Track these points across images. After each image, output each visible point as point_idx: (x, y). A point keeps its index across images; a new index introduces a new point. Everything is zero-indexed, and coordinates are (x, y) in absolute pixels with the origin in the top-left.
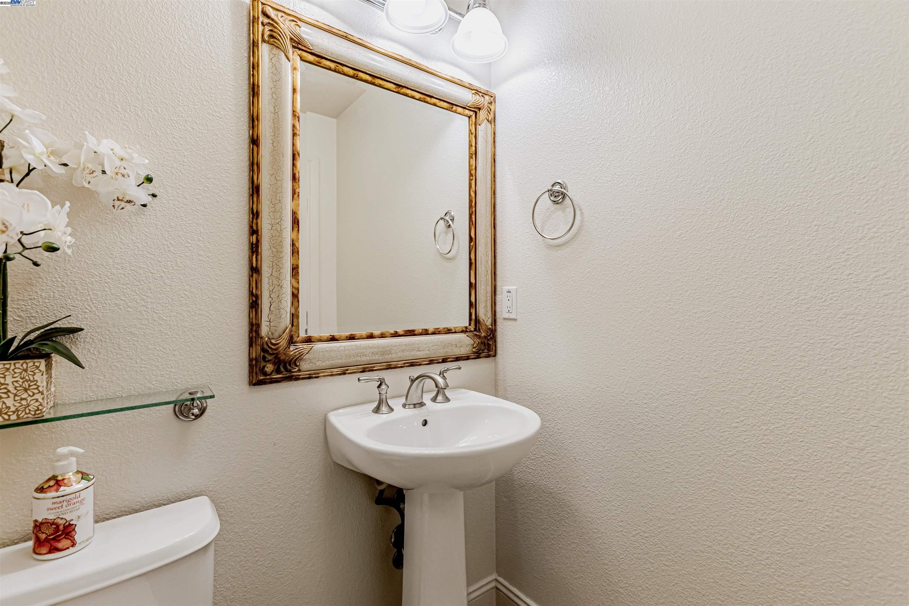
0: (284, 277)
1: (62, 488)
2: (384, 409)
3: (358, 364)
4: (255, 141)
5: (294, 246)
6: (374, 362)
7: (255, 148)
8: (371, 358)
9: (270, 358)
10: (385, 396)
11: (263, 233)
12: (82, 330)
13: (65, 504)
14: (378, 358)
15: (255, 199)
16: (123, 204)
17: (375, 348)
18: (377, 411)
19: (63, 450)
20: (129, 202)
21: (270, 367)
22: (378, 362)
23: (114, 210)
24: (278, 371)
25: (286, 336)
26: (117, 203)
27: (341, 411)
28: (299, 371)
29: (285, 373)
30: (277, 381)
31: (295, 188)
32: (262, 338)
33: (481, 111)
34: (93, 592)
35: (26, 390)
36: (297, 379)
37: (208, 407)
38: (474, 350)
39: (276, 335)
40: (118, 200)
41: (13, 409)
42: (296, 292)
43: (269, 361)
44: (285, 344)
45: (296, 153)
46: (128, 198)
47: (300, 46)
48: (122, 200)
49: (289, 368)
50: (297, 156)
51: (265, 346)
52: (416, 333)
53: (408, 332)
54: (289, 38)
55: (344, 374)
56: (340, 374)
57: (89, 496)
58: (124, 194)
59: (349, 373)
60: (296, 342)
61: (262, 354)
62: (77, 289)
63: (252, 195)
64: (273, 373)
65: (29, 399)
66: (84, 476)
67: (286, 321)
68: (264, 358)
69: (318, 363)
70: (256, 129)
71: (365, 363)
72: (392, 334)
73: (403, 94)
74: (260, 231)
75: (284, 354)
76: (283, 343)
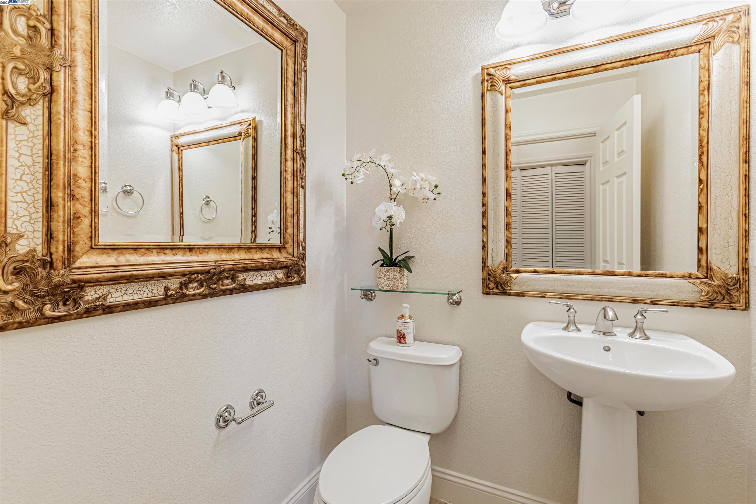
0: (500, 231)
1: (403, 319)
2: (572, 328)
3: (556, 292)
4: (484, 152)
5: (508, 211)
6: (571, 293)
7: (484, 155)
8: (567, 289)
9: (492, 279)
10: (573, 319)
11: (488, 206)
12: (414, 257)
13: (403, 326)
14: (574, 289)
15: (484, 186)
16: (427, 200)
17: (570, 281)
18: (566, 329)
19: (404, 305)
20: (428, 199)
21: (492, 285)
22: (574, 293)
23: (424, 204)
24: (497, 288)
25: (501, 267)
26: (424, 200)
27: (542, 323)
28: (511, 290)
29: (501, 290)
30: (496, 294)
31: (507, 173)
32: (488, 267)
33: (716, 38)
34: (396, 360)
35: (394, 279)
36: (509, 294)
37: (462, 302)
38: (702, 298)
39: (496, 266)
40: (424, 199)
41: (391, 285)
42: (509, 239)
43: (491, 281)
44: (500, 272)
45: (509, 151)
46: (428, 197)
47: (510, 82)
48: (425, 199)
49: (504, 287)
50: (509, 153)
51: (489, 272)
52: (616, 273)
53: (607, 272)
54: (501, 81)
55: (545, 297)
56: (541, 297)
57: (411, 325)
58: (427, 196)
59: (548, 298)
60: (509, 272)
61: (488, 276)
62: (414, 240)
63: (483, 184)
64: (495, 289)
65: (395, 282)
66: (410, 317)
67: (502, 258)
68: (489, 279)
69: (524, 287)
70: (484, 145)
71: (563, 292)
72: (589, 273)
73: (603, 70)
74: (486, 204)
75: (500, 278)
76: (499, 271)
